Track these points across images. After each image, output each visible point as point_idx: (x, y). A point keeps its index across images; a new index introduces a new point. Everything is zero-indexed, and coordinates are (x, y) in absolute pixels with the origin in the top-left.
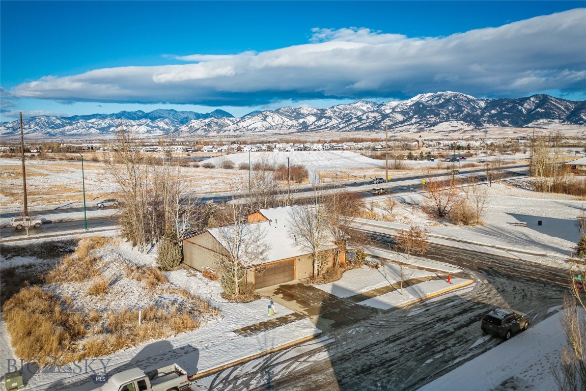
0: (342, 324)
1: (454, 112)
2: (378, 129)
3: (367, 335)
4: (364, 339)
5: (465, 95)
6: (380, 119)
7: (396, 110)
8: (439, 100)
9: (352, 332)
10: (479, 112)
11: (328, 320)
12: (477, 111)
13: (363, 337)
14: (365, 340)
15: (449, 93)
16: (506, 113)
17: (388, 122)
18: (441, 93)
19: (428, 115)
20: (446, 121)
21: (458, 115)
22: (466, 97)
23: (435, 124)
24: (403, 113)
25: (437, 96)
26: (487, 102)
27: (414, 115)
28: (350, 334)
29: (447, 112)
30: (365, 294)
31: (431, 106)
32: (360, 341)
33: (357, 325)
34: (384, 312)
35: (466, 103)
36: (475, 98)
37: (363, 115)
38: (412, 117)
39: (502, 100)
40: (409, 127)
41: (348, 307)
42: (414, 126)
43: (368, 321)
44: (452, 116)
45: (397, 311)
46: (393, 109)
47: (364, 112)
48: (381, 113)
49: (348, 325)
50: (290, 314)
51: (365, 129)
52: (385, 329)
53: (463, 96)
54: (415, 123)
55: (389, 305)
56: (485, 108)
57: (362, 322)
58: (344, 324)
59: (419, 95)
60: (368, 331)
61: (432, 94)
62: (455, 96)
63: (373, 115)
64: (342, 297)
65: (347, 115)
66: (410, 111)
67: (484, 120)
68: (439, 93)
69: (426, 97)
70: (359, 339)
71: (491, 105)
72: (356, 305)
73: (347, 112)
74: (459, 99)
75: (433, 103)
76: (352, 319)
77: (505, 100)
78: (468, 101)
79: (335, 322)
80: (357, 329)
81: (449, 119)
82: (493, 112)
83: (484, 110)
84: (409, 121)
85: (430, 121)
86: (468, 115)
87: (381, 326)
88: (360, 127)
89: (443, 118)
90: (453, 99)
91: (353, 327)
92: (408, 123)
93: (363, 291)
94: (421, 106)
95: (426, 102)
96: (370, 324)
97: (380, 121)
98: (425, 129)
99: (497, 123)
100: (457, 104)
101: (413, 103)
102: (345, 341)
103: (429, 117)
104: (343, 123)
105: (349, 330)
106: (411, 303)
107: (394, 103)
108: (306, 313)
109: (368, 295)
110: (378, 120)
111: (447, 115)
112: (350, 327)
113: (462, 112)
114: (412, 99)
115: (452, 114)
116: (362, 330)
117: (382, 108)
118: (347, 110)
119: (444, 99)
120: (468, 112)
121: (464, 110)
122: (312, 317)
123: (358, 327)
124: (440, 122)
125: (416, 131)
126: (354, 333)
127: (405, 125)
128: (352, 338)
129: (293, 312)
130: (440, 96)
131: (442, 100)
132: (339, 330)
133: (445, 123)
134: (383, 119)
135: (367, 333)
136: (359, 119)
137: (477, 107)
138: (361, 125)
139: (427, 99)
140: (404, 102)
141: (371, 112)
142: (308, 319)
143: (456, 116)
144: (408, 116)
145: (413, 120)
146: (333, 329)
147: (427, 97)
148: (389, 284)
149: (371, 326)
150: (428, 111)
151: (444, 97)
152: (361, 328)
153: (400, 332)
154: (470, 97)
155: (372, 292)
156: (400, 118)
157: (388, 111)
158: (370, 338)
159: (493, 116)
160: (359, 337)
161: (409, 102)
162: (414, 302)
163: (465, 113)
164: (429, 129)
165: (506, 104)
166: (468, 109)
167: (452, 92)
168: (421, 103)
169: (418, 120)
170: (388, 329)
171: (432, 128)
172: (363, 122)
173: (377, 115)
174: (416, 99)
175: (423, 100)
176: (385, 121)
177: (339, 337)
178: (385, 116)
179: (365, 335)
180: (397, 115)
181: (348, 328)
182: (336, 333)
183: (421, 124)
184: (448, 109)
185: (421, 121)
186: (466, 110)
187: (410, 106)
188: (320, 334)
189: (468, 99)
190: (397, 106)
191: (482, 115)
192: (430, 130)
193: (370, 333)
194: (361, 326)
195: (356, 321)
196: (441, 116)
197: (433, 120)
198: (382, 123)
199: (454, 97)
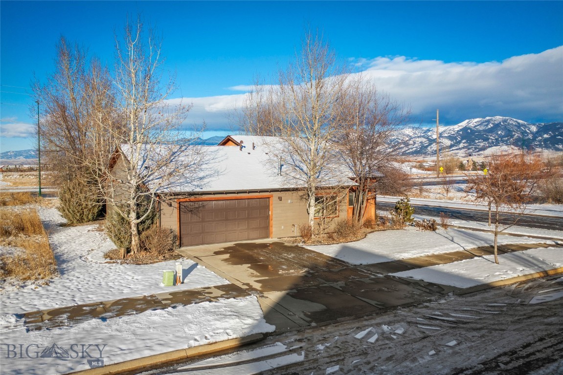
0: (343, 315)
1: (504, 136)
2: (425, 153)
3: (416, 346)
4: (405, 358)
5: (515, 120)
6: (427, 144)
7: (443, 135)
8: (487, 125)
9: (370, 334)
10: (530, 136)
11: (307, 302)
12: (528, 135)
13: (400, 352)
14: (408, 363)
15: (498, 118)
16: (559, 137)
17: (434, 147)
18: (490, 118)
19: (477, 140)
20: (496, 145)
21: (508, 139)
22: (516, 121)
23: (484, 149)
24: (450, 138)
25: (486, 121)
26: (539, 127)
27: (462, 140)
28: (361, 340)
29: (497, 137)
30: (410, 261)
31: (479, 131)
32: (390, 365)
33: (386, 318)
34: (461, 293)
35: (516, 128)
36: (526, 123)
37: (410, 140)
38: (460, 142)
39: (555, 124)
40: (456, 151)
41: (367, 280)
42: (462, 151)
43: (418, 310)
44: (502, 140)
45: (492, 292)
46: (441, 134)
47: (411, 138)
48: (428, 138)
49: (358, 317)
50: (215, 287)
51: (412, 153)
52: (475, 333)
53: (513, 121)
54: (463, 148)
55: (470, 280)
56: (537, 132)
57: (402, 312)
58: (349, 315)
59: (467, 121)
60: (420, 335)
61: (481, 119)
62: (505, 121)
63: (420, 140)
64: (358, 263)
65: (393, 141)
66: (457, 136)
67: (537, 145)
68: (488, 118)
69: (474, 122)
70: (389, 359)
71: (542, 130)
72: (388, 277)
73: (393, 137)
74: (509, 124)
75: (481, 128)
76: (373, 303)
77: (558, 124)
78: (519, 126)
79: (324, 307)
80: (385, 327)
81: (499, 143)
82: (545, 136)
83: (535, 135)
84: (456, 146)
85: (479, 145)
86: (518, 140)
87: (457, 324)
88: (407, 152)
89: (493, 142)
90: (502, 124)
91: (373, 322)
92: (456, 148)
93: (405, 256)
94: (469, 131)
95: (474, 127)
96: (424, 317)
97: (427, 146)
98: (474, 154)
99: (550, 148)
100: (507, 129)
101: (461, 128)
102: (337, 362)
103: (477, 141)
104: (390, 148)
105: (360, 329)
106: (524, 279)
107: (442, 129)
108: (258, 286)
109: (417, 262)
110: (425, 145)
111: (496, 139)
112: (366, 323)
113: (512, 136)
114: (460, 124)
115: (501, 138)
116: (400, 332)
117: (429, 134)
118: (394, 136)
119: (492, 124)
120: (519, 137)
121: (515, 134)
122: (266, 294)
123: (389, 323)
124: (489, 147)
125: (464, 155)
126: (372, 340)
127: (453, 150)
128: (365, 353)
129: (227, 282)
130: (488, 121)
131: (491, 125)
132: (330, 329)
133: (494, 147)
134: (430, 144)
135: (415, 341)
136: (406, 144)
137: (528, 131)
138: (407, 150)
139: (475, 124)
140: (451, 127)
141: (418, 137)
142: (253, 298)
143: (506, 141)
144: (456, 140)
145: (461, 145)
146: (313, 324)
147: (476, 122)
148: (461, 249)
149: (426, 322)
150: (476, 136)
151: (492, 122)
152: (397, 325)
153: (528, 345)
154: (520, 121)
155: (426, 259)
156: (448, 143)
157: (435, 137)
158: (428, 358)
159: (546, 140)
160: (387, 353)
161: (456, 128)
162: (530, 277)
163: (515, 137)
164: (478, 153)
165: (559, 128)
166: (518, 133)
167: (501, 117)
168: (469, 128)
169: (466, 145)
170: (483, 332)
171: (481, 152)
172: (410, 147)
173: (424, 140)
174: (464, 124)
175: (471, 125)
176: (432, 146)
177: (321, 347)
178: (432, 141)
179: (408, 348)
180: (444, 140)
181: (357, 325)
182: (317, 335)
183: (469, 149)
184: (497, 134)
185: (470, 145)
186: (517, 135)
187: (458, 131)
188: (266, 335)
189: (519, 123)
190: (444, 131)
191: (534, 139)
192: (478, 155)
193: (425, 342)
194: (399, 322)
195: (385, 308)
196: (490, 141)
197: (482, 144)
198: (429, 148)
199: (503, 122)
